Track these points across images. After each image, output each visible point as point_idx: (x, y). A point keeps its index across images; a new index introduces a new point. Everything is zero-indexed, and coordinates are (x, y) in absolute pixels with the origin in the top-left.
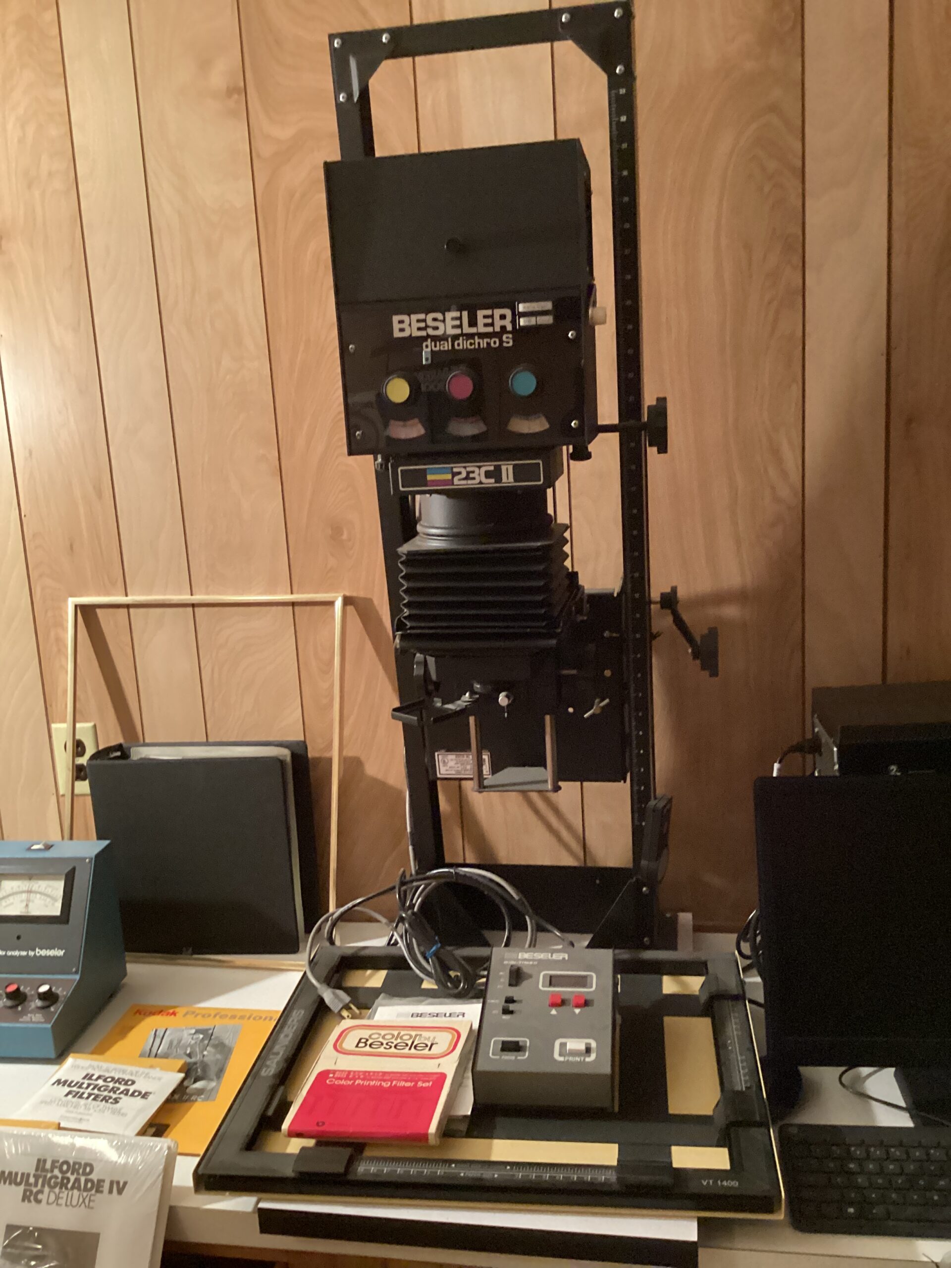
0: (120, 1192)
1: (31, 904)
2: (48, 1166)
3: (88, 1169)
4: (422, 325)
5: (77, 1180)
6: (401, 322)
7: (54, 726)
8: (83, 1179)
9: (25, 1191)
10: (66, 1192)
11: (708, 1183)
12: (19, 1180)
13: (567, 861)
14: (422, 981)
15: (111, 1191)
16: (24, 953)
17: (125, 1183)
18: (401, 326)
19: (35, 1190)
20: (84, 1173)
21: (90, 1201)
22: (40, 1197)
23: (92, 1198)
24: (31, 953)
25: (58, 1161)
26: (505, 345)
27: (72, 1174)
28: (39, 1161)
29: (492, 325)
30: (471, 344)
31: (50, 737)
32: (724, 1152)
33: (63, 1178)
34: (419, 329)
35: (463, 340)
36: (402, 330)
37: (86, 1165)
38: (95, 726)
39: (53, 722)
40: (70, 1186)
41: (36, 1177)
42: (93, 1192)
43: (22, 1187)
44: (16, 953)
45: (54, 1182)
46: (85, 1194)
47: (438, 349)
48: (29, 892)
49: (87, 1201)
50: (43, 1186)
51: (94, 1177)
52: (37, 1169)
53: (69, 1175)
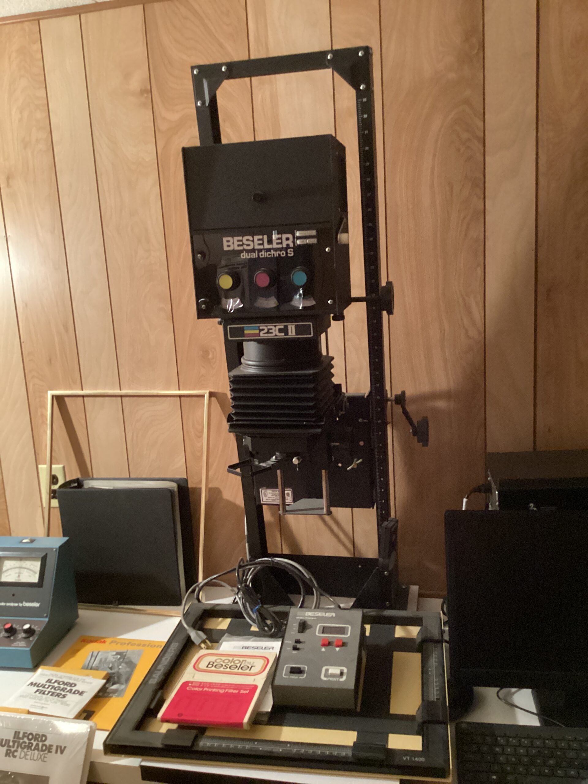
0: (62, 752)
1: (21, 575)
2: (21, 736)
3: (44, 739)
4: (241, 243)
5: (37, 745)
6: (228, 241)
7: (40, 466)
8: (41, 744)
9: (7, 750)
10: (31, 751)
11: (407, 759)
12: (3, 743)
13: (344, 553)
14: (251, 626)
15: (56, 752)
16: (16, 605)
17: (65, 747)
18: (228, 244)
19: (13, 749)
20: (42, 741)
21: (45, 757)
22: (16, 754)
23: (46, 756)
24: (21, 605)
25: (26, 733)
26: (289, 255)
27: (35, 741)
28: (16, 732)
29: (281, 243)
30: (269, 255)
31: (38, 473)
32: (419, 739)
33: (29, 743)
34: (239, 246)
35: (264, 252)
36: (229, 246)
37: (43, 735)
38: (64, 467)
39: (40, 464)
40: (33, 748)
41: (14, 742)
42: (46, 752)
43: (5, 748)
44: (12, 604)
45: (24, 746)
46: (42, 753)
47: (249, 257)
48: (20, 568)
49: (42, 757)
50: (17, 747)
51: (47, 743)
52: (14, 738)
53: (32, 741)
